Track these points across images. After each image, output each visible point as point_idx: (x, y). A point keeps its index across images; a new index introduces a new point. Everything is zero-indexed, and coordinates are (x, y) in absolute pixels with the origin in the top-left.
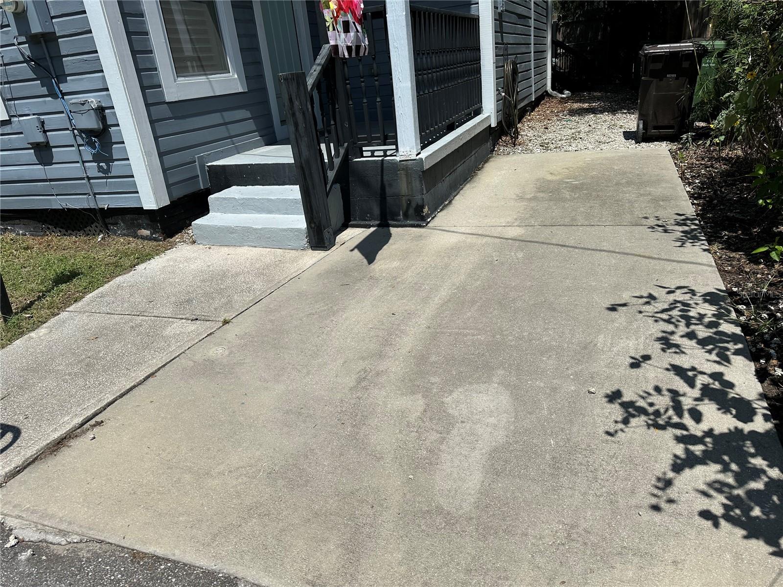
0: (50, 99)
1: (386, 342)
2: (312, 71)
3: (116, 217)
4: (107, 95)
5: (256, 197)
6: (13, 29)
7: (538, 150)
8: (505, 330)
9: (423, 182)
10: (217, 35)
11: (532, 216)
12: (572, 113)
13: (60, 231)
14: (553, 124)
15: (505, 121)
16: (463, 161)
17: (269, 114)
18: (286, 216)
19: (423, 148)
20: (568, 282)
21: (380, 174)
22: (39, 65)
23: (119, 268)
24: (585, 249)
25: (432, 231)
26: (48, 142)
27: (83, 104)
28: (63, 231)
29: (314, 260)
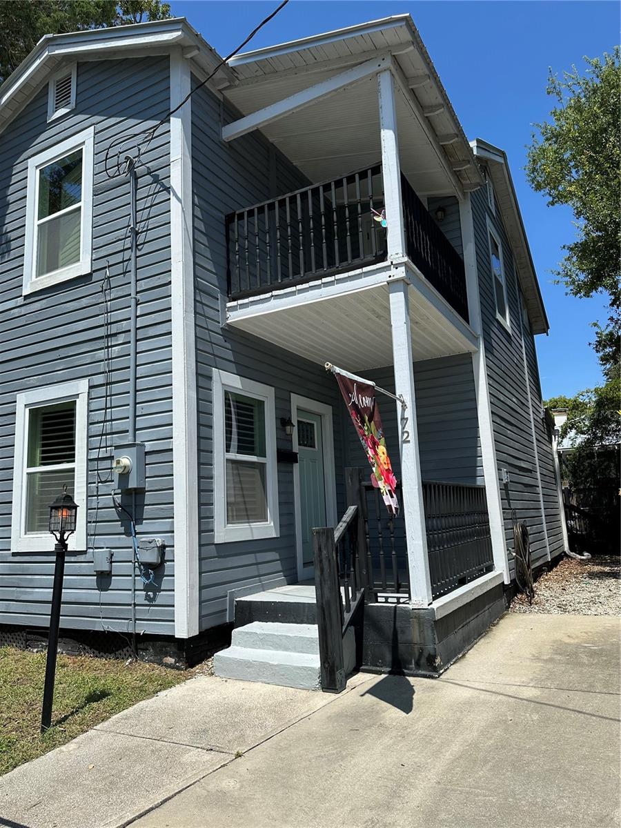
0: (124, 536)
1: (395, 794)
2: (339, 526)
3: (148, 643)
4: (171, 536)
5: (276, 634)
6: (115, 484)
7: (555, 611)
8: (518, 794)
9: (435, 631)
10: (263, 492)
11: (548, 678)
12: (592, 575)
13: (94, 653)
14: (571, 585)
15: (519, 580)
16: (476, 615)
17: (295, 557)
18: (301, 654)
19: (434, 599)
20: (585, 751)
21: (393, 620)
22: (125, 511)
23: (144, 693)
24: (603, 717)
25: (445, 683)
26: (111, 572)
27: (150, 542)
28: (96, 652)
29: (325, 702)
